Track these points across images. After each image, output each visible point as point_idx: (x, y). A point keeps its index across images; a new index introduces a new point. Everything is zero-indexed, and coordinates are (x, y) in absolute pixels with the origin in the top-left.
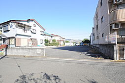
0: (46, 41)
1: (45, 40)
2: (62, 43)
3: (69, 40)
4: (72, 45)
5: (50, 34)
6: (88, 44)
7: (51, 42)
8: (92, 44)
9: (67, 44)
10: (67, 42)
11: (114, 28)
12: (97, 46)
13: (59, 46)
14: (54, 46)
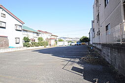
0: (26, 40)
1: (25, 38)
3: (64, 38)
6: (87, 44)
8: (91, 42)
10: (60, 41)
12: (98, 47)
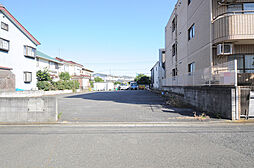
1: (39, 74)
2: (85, 83)
3: (101, 75)
4: (111, 87)
5: (53, 57)
6: (147, 87)
7: (55, 80)
8: (156, 85)
9: (99, 87)
10: (98, 80)
11: (220, 53)
12: (177, 91)
13: (79, 91)
14: (66, 91)
